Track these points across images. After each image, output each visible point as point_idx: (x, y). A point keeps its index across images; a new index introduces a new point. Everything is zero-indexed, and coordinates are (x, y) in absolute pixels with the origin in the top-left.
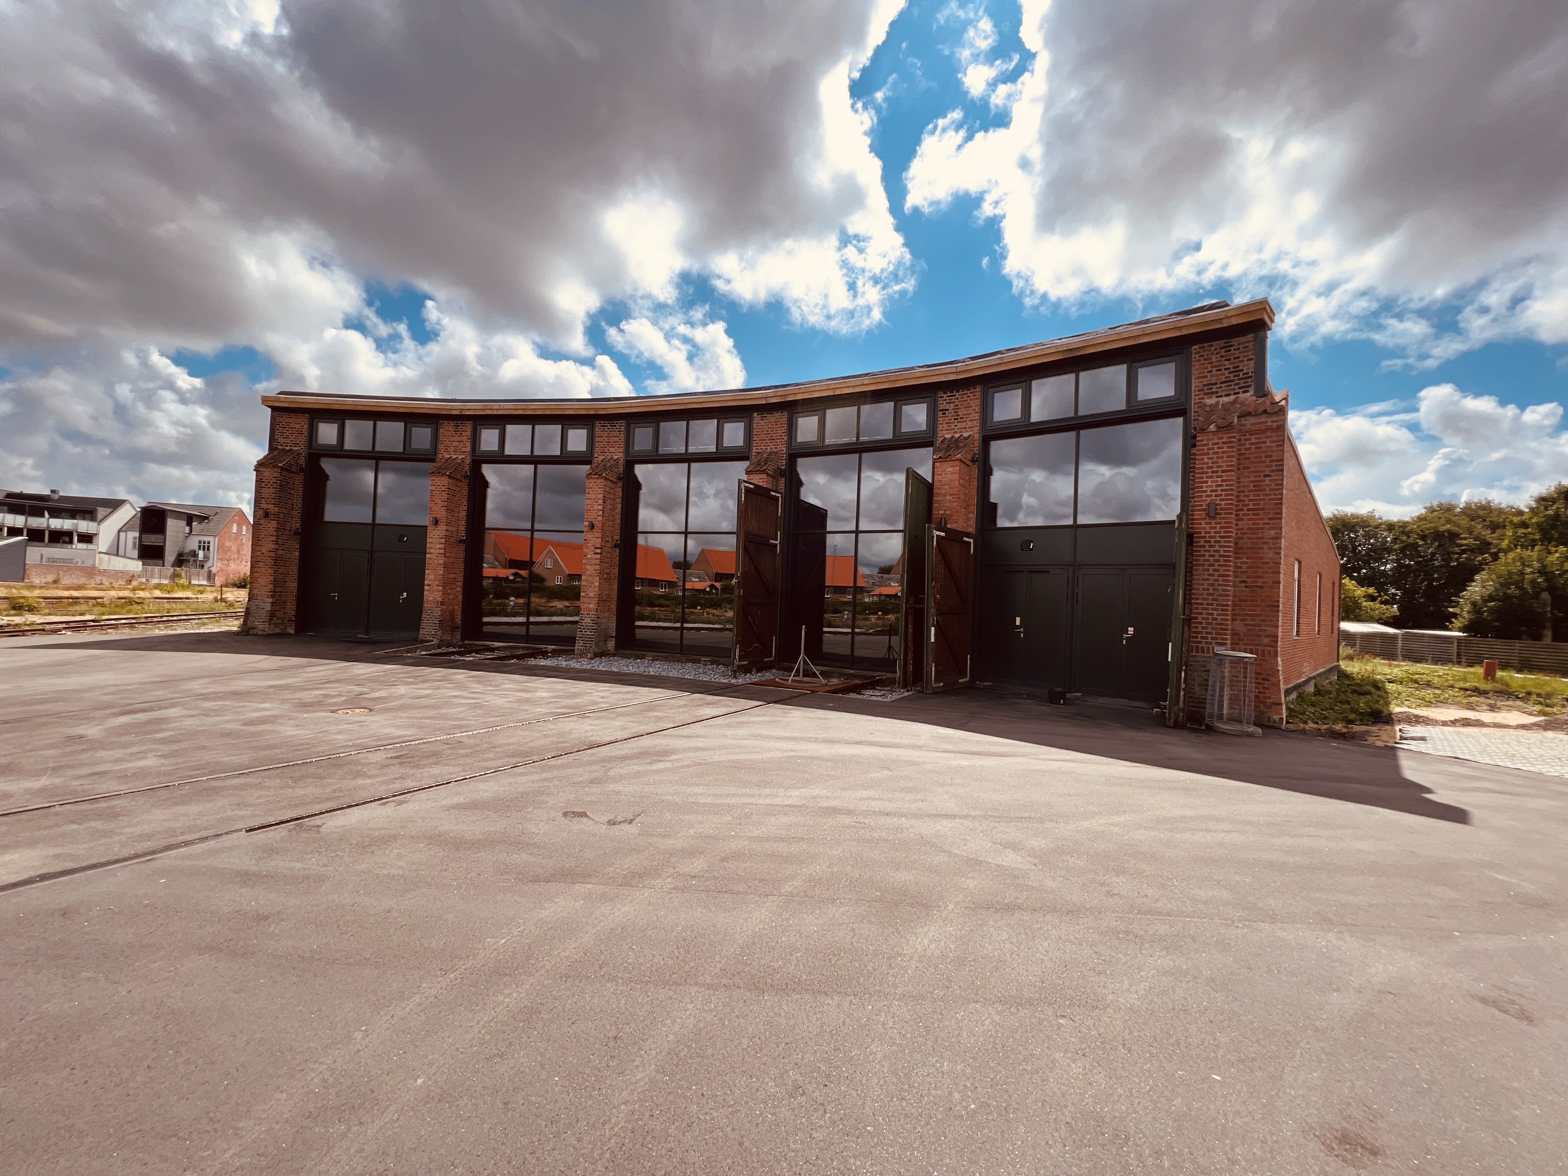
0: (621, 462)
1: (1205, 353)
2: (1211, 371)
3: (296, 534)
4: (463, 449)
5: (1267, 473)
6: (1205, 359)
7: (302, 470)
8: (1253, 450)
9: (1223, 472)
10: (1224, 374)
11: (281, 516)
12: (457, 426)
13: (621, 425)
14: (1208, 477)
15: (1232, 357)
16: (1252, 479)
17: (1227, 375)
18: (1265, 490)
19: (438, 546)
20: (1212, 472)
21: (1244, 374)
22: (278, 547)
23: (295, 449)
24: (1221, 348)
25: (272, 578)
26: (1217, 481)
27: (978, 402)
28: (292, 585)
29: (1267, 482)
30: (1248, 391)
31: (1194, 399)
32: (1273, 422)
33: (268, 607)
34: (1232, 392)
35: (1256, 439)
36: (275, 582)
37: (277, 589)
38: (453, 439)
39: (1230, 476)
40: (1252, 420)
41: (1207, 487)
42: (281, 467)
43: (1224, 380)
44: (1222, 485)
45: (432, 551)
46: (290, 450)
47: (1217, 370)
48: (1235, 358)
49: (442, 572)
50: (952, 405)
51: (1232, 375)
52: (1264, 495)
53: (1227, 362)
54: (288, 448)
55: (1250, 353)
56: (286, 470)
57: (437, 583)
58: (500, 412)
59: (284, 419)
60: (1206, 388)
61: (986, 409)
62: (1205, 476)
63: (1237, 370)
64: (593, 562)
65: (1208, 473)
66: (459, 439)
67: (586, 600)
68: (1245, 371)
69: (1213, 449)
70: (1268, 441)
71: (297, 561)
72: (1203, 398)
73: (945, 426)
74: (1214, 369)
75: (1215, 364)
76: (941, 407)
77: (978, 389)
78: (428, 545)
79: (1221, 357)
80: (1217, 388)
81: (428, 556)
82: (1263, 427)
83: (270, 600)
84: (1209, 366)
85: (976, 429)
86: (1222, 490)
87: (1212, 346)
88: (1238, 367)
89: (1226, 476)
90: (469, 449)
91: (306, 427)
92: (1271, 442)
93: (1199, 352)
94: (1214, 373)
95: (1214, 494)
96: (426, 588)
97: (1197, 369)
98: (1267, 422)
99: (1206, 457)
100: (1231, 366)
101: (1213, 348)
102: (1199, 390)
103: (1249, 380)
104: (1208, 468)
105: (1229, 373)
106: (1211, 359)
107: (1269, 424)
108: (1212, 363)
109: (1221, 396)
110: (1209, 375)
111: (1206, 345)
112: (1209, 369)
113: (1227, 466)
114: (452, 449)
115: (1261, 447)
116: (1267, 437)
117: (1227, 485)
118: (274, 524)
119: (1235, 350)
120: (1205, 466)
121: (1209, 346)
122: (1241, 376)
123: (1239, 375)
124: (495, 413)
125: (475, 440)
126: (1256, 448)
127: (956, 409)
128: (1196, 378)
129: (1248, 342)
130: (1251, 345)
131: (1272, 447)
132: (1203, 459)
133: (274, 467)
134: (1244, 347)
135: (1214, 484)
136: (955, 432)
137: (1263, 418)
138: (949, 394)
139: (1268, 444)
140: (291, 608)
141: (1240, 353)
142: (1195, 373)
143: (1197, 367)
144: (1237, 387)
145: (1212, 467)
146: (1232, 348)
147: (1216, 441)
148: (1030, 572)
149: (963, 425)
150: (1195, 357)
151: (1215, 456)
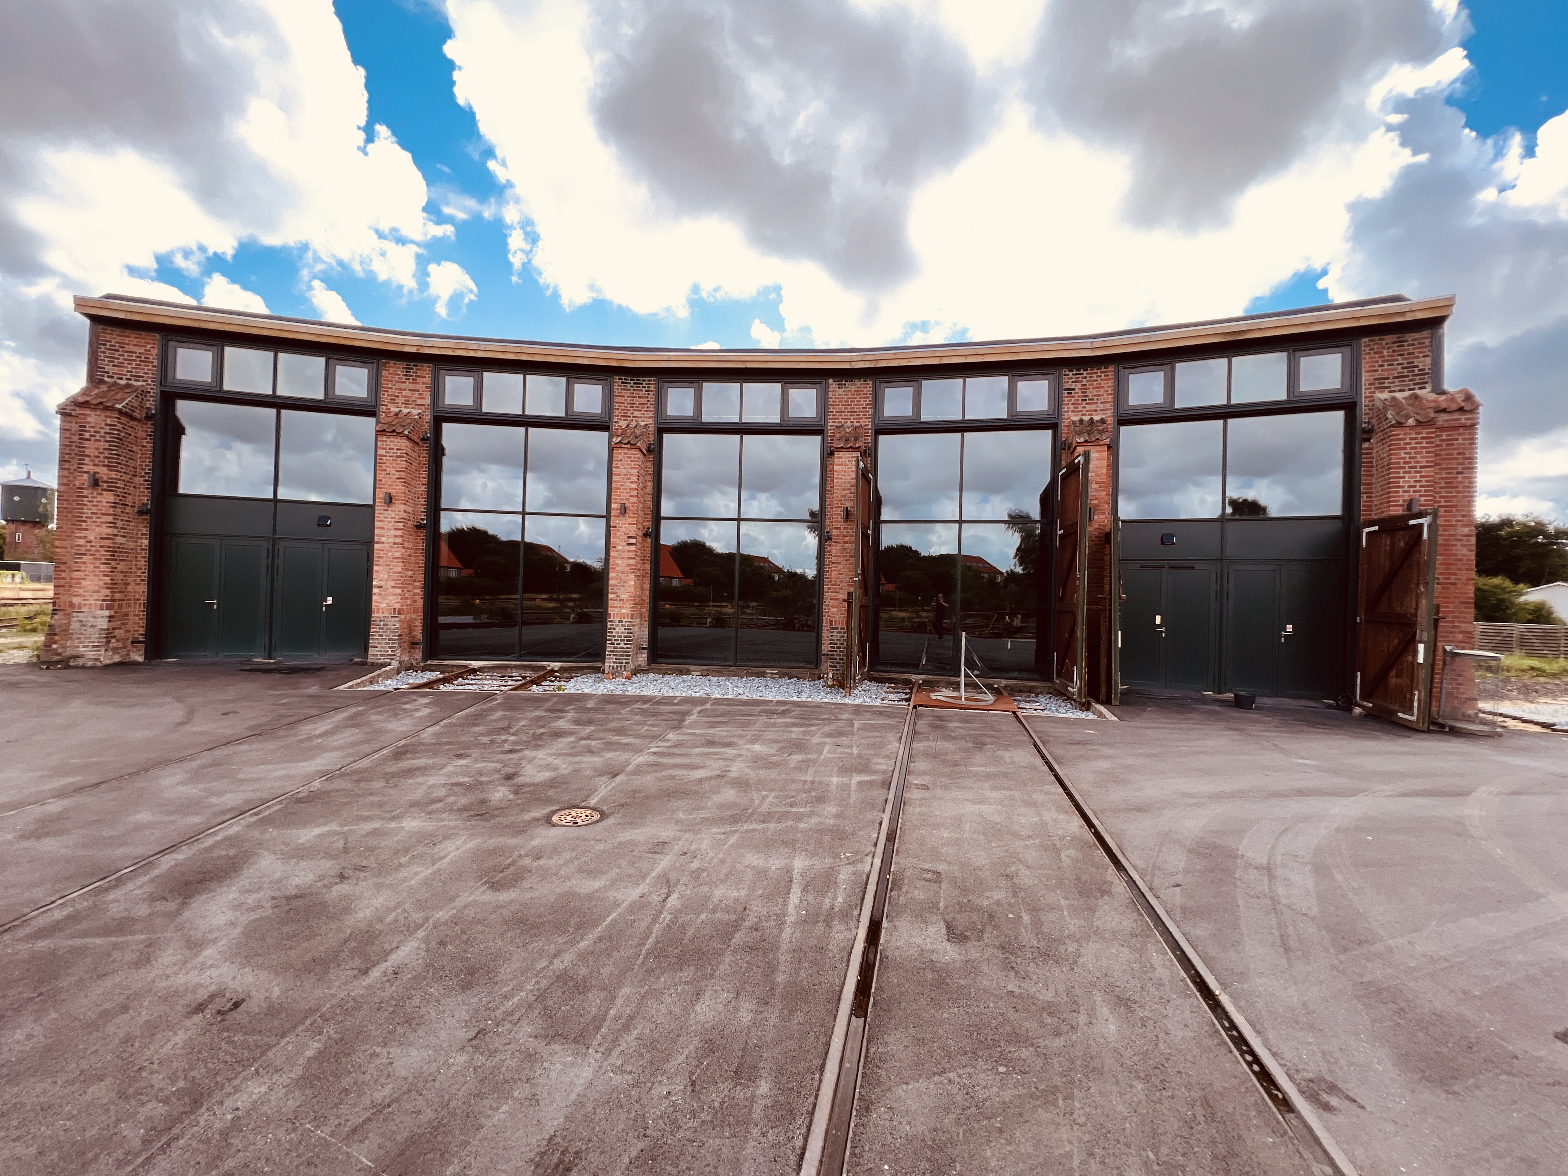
0: (651, 429)
1: (1376, 347)
2: (1382, 366)
3: (141, 512)
4: (419, 402)
5: (1460, 470)
6: (1375, 353)
7: (149, 417)
8: (1444, 447)
9: (1421, 467)
10: (1396, 369)
11: (120, 484)
12: (408, 369)
13: (651, 383)
14: (1405, 472)
15: (1406, 353)
16: (1444, 475)
17: (1400, 370)
18: (1457, 487)
19: (393, 532)
20: (1410, 467)
21: (1419, 370)
22: (115, 531)
23: (135, 383)
24: (1393, 343)
25: (107, 579)
26: (1416, 477)
27: (1111, 383)
28: (139, 589)
29: (1460, 479)
30: (1424, 388)
31: (1365, 393)
32: (1466, 419)
33: (103, 624)
34: (1406, 388)
35: (1447, 435)
36: (112, 586)
37: (117, 596)
38: (403, 386)
39: (1429, 472)
40: (1444, 417)
41: (1403, 482)
42: (120, 411)
43: (1396, 375)
44: (1421, 481)
45: (383, 539)
46: (128, 386)
47: (1388, 365)
48: (1409, 354)
49: (399, 569)
50: (1079, 385)
51: (1405, 370)
52: (1457, 492)
53: (1399, 358)
54: (123, 382)
55: (1427, 349)
56: (126, 414)
57: (393, 583)
58: (480, 354)
59: (114, 337)
60: (1377, 382)
61: (1120, 391)
62: (1401, 471)
63: (1411, 366)
64: (626, 555)
65: (1404, 468)
66: (411, 386)
67: (616, 603)
68: (1421, 367)
69: (1410, 444)
70: (1460, 438)
71: (146, 554)
72: (1374, 393)
73: (1072, 408)
74: (1386, 364)
75: (1386, 358)
76: (1066, 386)
77: (1111, 368)
78: (377, 531)
79: (1394, 351)
80: (1389, 383)
81: (376, 546)
82: (1456, 424)
83: (107, 613)
84: (1380, 360)
85: (1109, 413)
86: (1421, 486)
87: (1383, 340)
88: (1413, 362)
89: (1426, 472)
90: (428, 401)
91: (155, 352)
92: (1463, 439)
93: (1369, 345)
94: (1386, 367)
95: (1412, 489)
96: (375, 590)
97: (1367, 363)
98: (1460, 419)
99: (1402, 452)
100: (1405, 362)
101: (1384, 343)
102: (1369, 384)
103: (1426, 376)
104: (1405, 463)
105: (1403, 368)
106: (1382, 353)
107: (1463, 421)
108: (1384, 357)
109: (1394, 391)
110: (1380, 369)
111: (1377, 338)
112: (1380, 363)
113: (1427, 462)
114: (401, 400)
115: (1453, 444)
116: (1460, 434)
117: (1426, 481)
118: (109, 497)
119: (1409, 345)
120: (1402, 461)
121: (1379, 340)
122: (1417, 372)
123: (1414, 371)
124: (472, 354)
125: (436, 390)
126: (1447, 445)
127: (1084, 389)
128: (1367, 372)
129: (1425, 338)
130: (1427, 341)
131: (1464, 444)
132: (1400, 454)
133: (107, 408)
134: (1419, 344)
135: (1412, 480)
136: (1083, 415)
137: (1456, 416)
138: (1075, 372)
139: (1460, 441)
140: (137, 623)
141: (1414, 349)
142: (1365, 367)
143: (1368, 360)
144: (1411, 383)
145: (1410, 463)
146: (1406, 344)
147: (1414, 436)
148: (1171, 567)
149: (1094, 407)
150: (1365, 349)
151: (1413, 451)
